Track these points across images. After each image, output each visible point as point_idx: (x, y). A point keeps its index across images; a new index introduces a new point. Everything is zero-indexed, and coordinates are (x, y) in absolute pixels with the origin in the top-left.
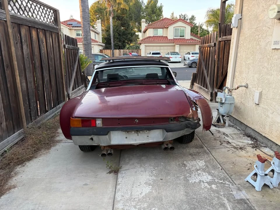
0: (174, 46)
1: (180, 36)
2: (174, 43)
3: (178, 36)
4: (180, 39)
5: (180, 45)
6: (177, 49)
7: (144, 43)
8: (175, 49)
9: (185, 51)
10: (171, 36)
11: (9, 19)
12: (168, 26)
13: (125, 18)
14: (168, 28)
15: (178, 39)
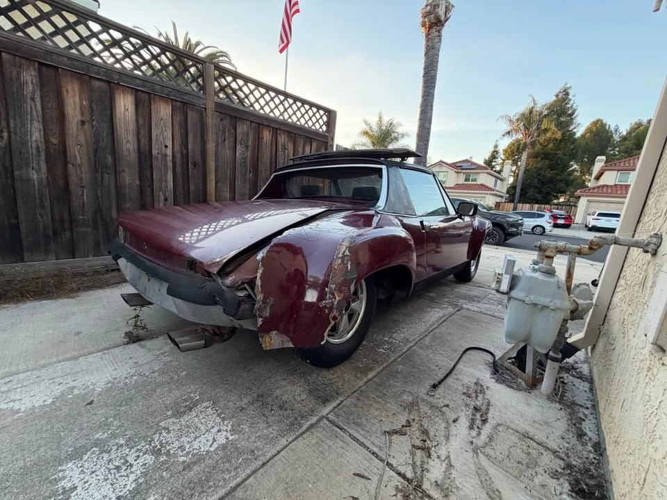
7: (586, 196)
11: (211, 107)
13: (560, 155)
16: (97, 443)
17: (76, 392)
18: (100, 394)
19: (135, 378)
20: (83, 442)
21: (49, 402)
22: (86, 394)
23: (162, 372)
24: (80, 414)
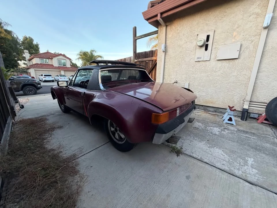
0: (60, 71)
1: (63, 65)
2: (59, 69)
3: (62, 65)
4: (63, 67)
5: (65, 71)
6: (63, 73)
7: (33, 68)
8: (61, 73)
9: (69, 74)
10: (56, 65)
12: (52, 58)
14: (52, 59)
15: (62, 67)
16: (212, 134)
17: (209, 146)
18: (205, 141)
19: (196, 139)
20: (214, 135)
21: (215, 148)
22: (207, 143)
23: (190, 135)
24: (211, 140)
